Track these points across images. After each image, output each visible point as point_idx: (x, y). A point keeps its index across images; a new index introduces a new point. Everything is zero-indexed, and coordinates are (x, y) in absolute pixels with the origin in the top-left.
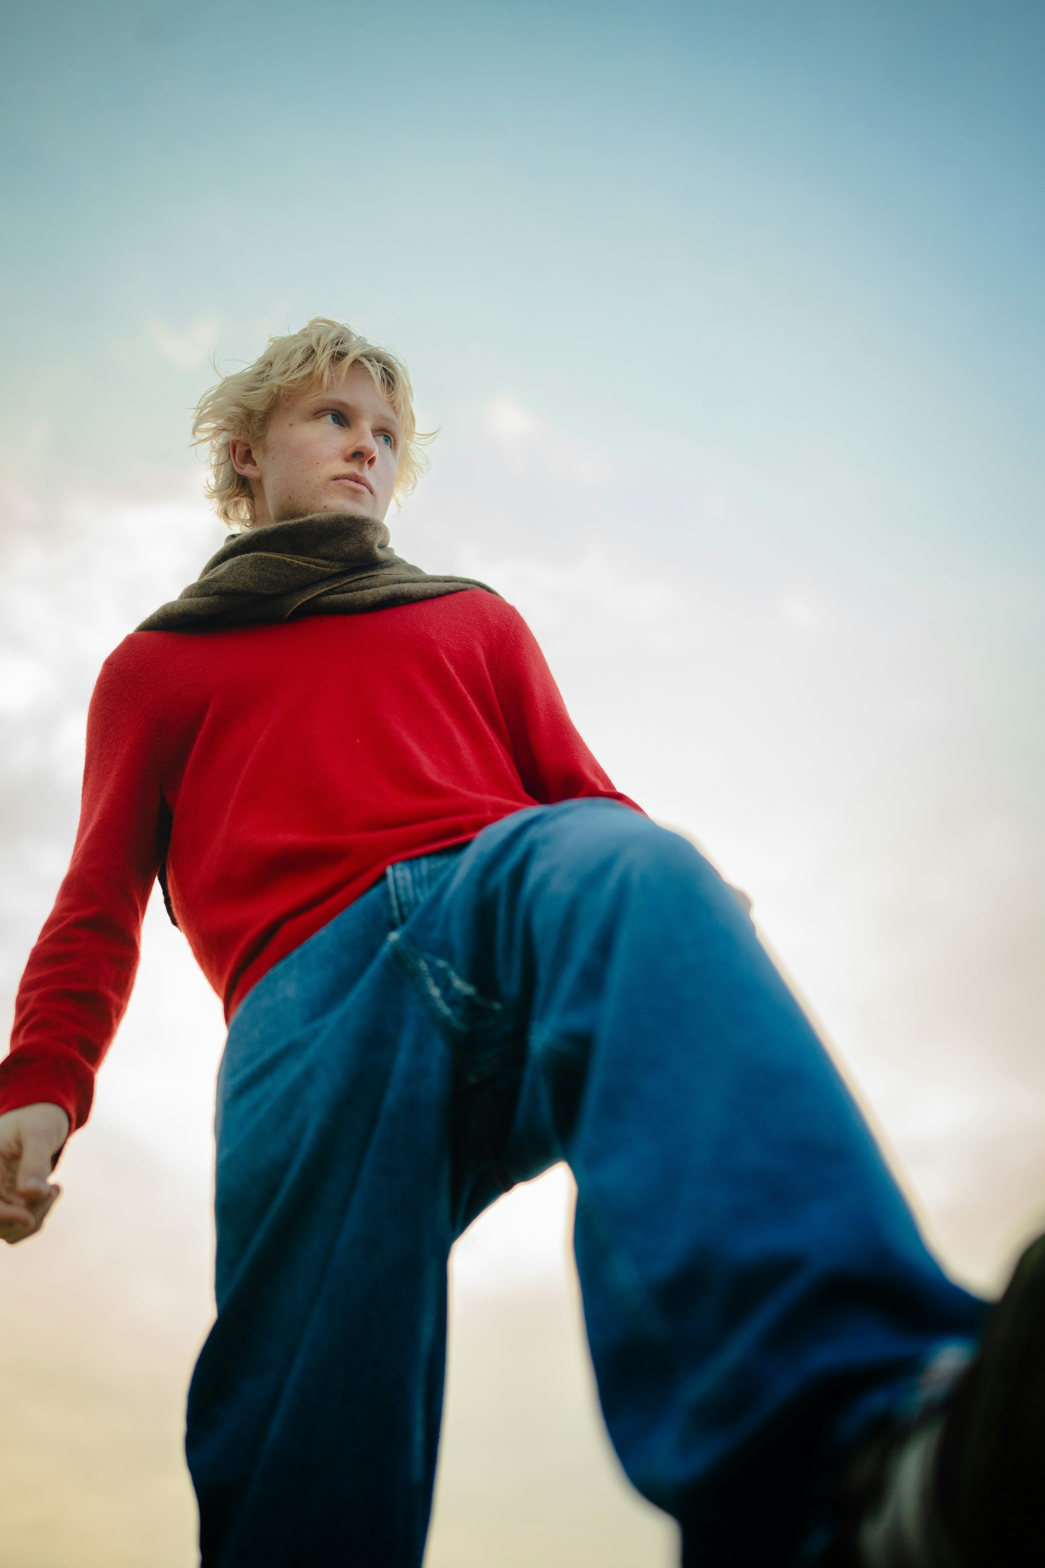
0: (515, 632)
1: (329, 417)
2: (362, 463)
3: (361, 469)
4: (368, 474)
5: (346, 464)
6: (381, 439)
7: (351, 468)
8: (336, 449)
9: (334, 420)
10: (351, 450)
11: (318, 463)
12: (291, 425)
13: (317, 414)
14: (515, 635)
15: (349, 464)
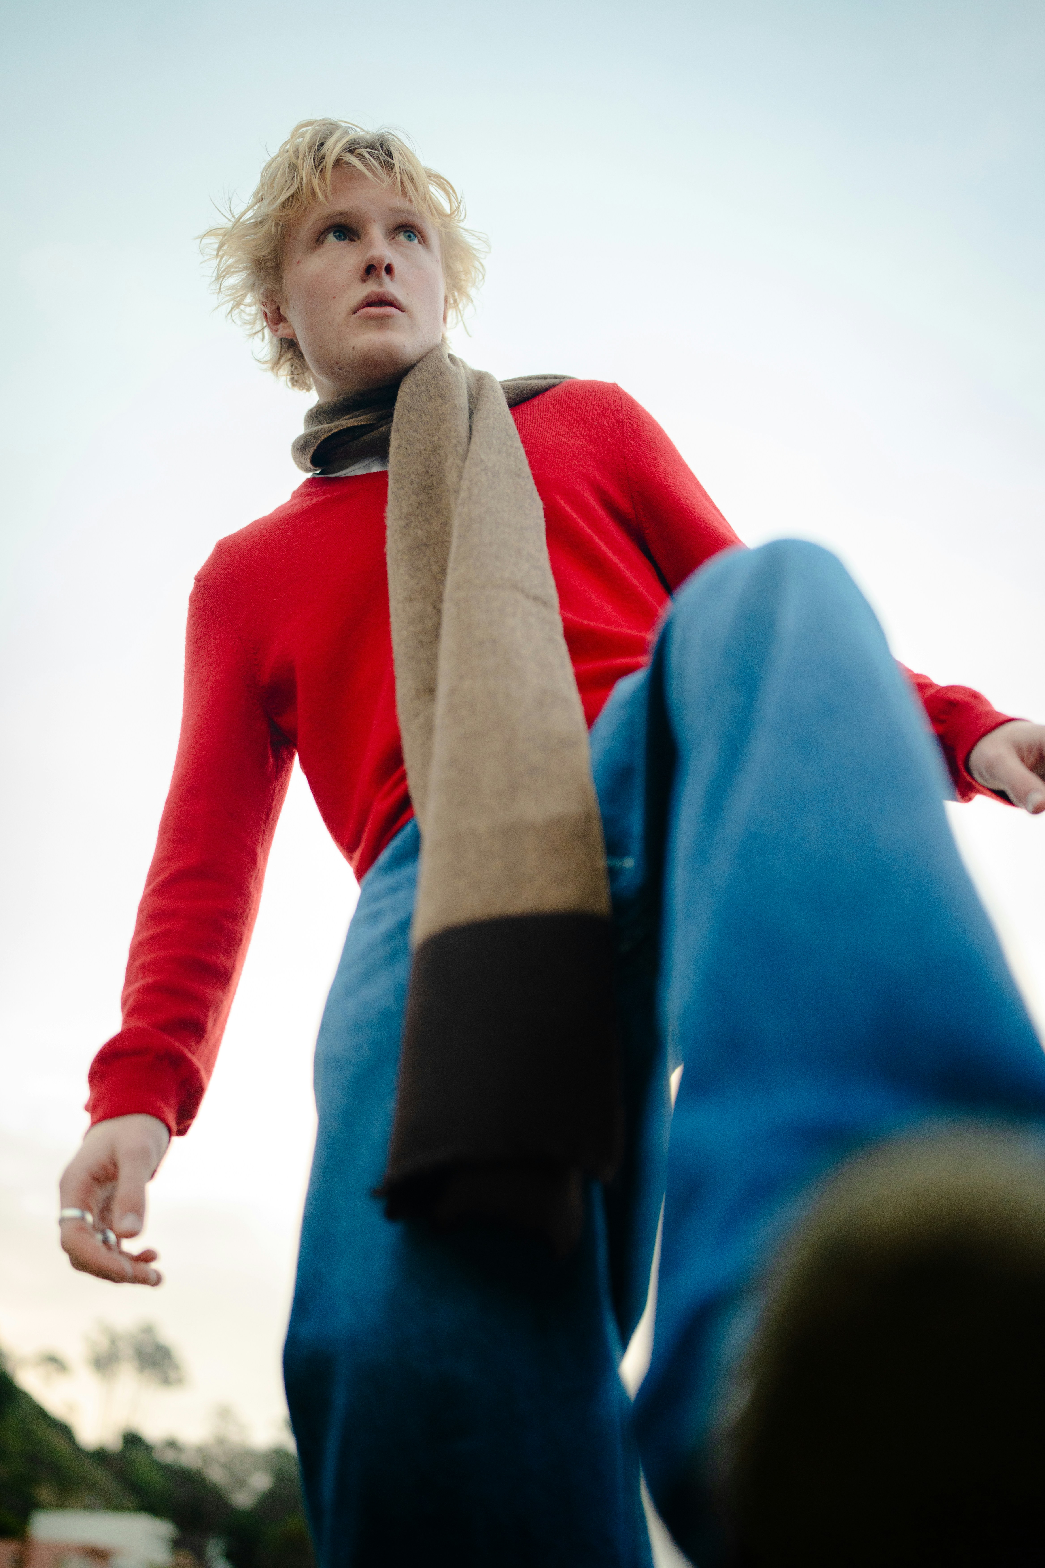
0: (630, 425)
1: (331, 237)
2: (378, 276)
3: (381, 284)
4: (391, 288)
5: (363, 286)
6: (402, 238)
7: (370, 288)
8: (350, 271)
9: (339, 238)
10: (362, 267)
11: (334, 297)
12: (298, 263)
13: (319, 239)
14: (632, 429)
15: (366, 283)
